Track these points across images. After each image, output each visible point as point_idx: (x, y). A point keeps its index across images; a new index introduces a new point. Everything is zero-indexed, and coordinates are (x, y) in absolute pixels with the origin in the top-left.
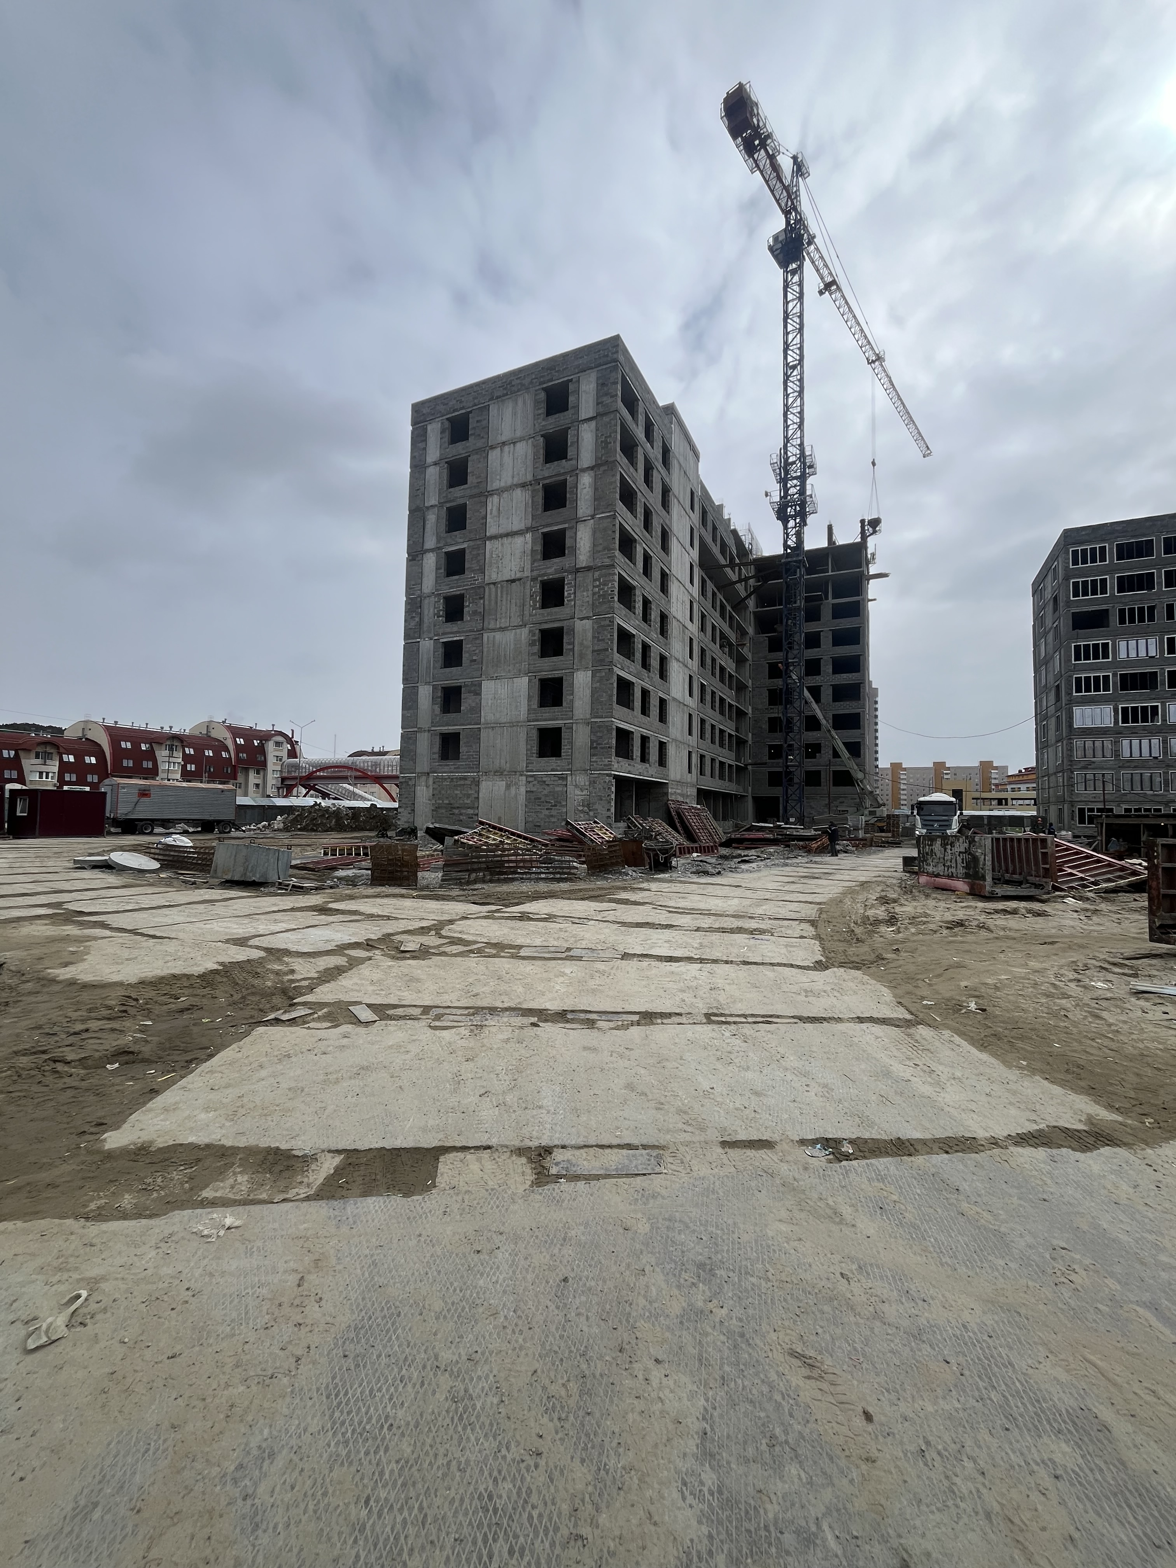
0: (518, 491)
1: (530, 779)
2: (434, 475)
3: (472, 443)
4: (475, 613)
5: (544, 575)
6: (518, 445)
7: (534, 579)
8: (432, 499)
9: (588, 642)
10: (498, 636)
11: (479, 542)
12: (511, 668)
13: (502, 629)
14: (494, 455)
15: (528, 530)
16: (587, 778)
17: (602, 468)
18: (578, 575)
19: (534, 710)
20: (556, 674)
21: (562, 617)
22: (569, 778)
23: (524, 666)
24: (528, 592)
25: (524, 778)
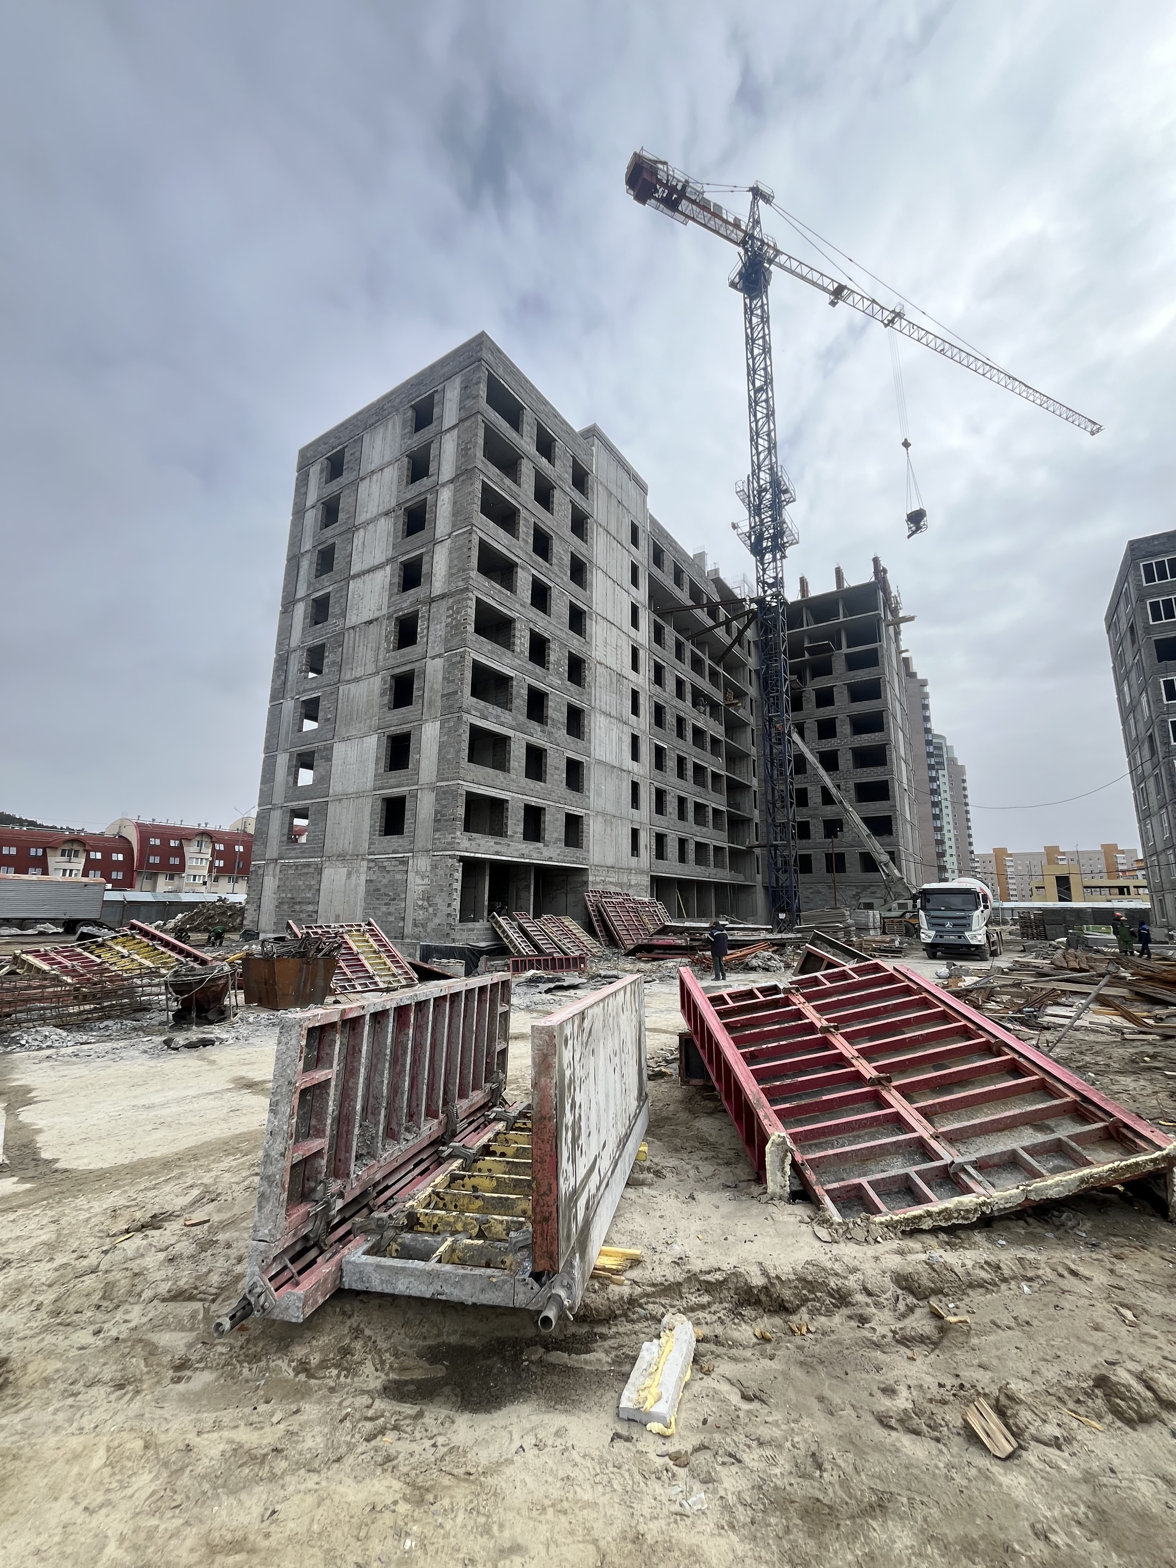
0: (382, 520)
1: (372, 864)
2: (312, 517)
3: (347, 477)
4: (333, 663)
5: (399, 610)
6: (385, 470)
7: (389, 617)
8: (307, 545)
9: (438, 687)
10: (353, 687)
11: (343, 583)
12: (362, 725)
13: (357, 680)
14: (363, 486)
15: (388, 561)
16: (429, 861)
17: (461, 479)
18: (434, 605)
19: (381, 775)
20: (405, 728)
21: (415, 657)
22: (410, 862)
23: (375, 722)
24: (383, 633)
25: (365, 863)
